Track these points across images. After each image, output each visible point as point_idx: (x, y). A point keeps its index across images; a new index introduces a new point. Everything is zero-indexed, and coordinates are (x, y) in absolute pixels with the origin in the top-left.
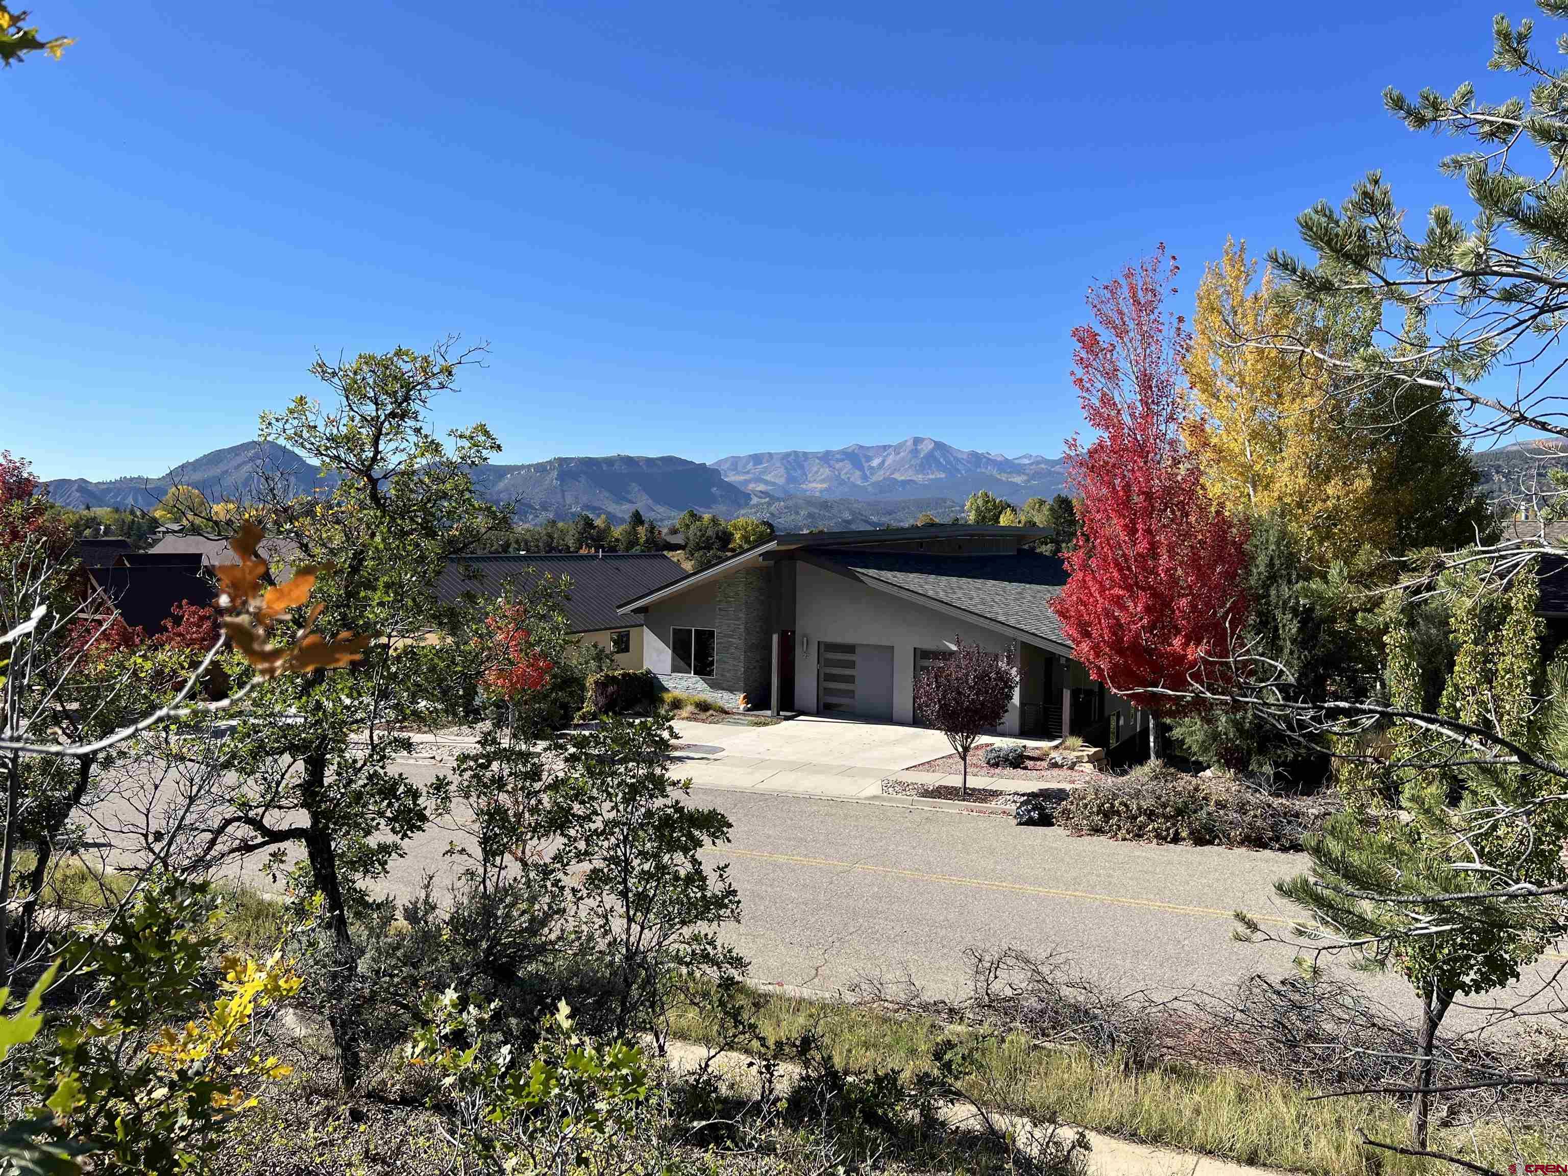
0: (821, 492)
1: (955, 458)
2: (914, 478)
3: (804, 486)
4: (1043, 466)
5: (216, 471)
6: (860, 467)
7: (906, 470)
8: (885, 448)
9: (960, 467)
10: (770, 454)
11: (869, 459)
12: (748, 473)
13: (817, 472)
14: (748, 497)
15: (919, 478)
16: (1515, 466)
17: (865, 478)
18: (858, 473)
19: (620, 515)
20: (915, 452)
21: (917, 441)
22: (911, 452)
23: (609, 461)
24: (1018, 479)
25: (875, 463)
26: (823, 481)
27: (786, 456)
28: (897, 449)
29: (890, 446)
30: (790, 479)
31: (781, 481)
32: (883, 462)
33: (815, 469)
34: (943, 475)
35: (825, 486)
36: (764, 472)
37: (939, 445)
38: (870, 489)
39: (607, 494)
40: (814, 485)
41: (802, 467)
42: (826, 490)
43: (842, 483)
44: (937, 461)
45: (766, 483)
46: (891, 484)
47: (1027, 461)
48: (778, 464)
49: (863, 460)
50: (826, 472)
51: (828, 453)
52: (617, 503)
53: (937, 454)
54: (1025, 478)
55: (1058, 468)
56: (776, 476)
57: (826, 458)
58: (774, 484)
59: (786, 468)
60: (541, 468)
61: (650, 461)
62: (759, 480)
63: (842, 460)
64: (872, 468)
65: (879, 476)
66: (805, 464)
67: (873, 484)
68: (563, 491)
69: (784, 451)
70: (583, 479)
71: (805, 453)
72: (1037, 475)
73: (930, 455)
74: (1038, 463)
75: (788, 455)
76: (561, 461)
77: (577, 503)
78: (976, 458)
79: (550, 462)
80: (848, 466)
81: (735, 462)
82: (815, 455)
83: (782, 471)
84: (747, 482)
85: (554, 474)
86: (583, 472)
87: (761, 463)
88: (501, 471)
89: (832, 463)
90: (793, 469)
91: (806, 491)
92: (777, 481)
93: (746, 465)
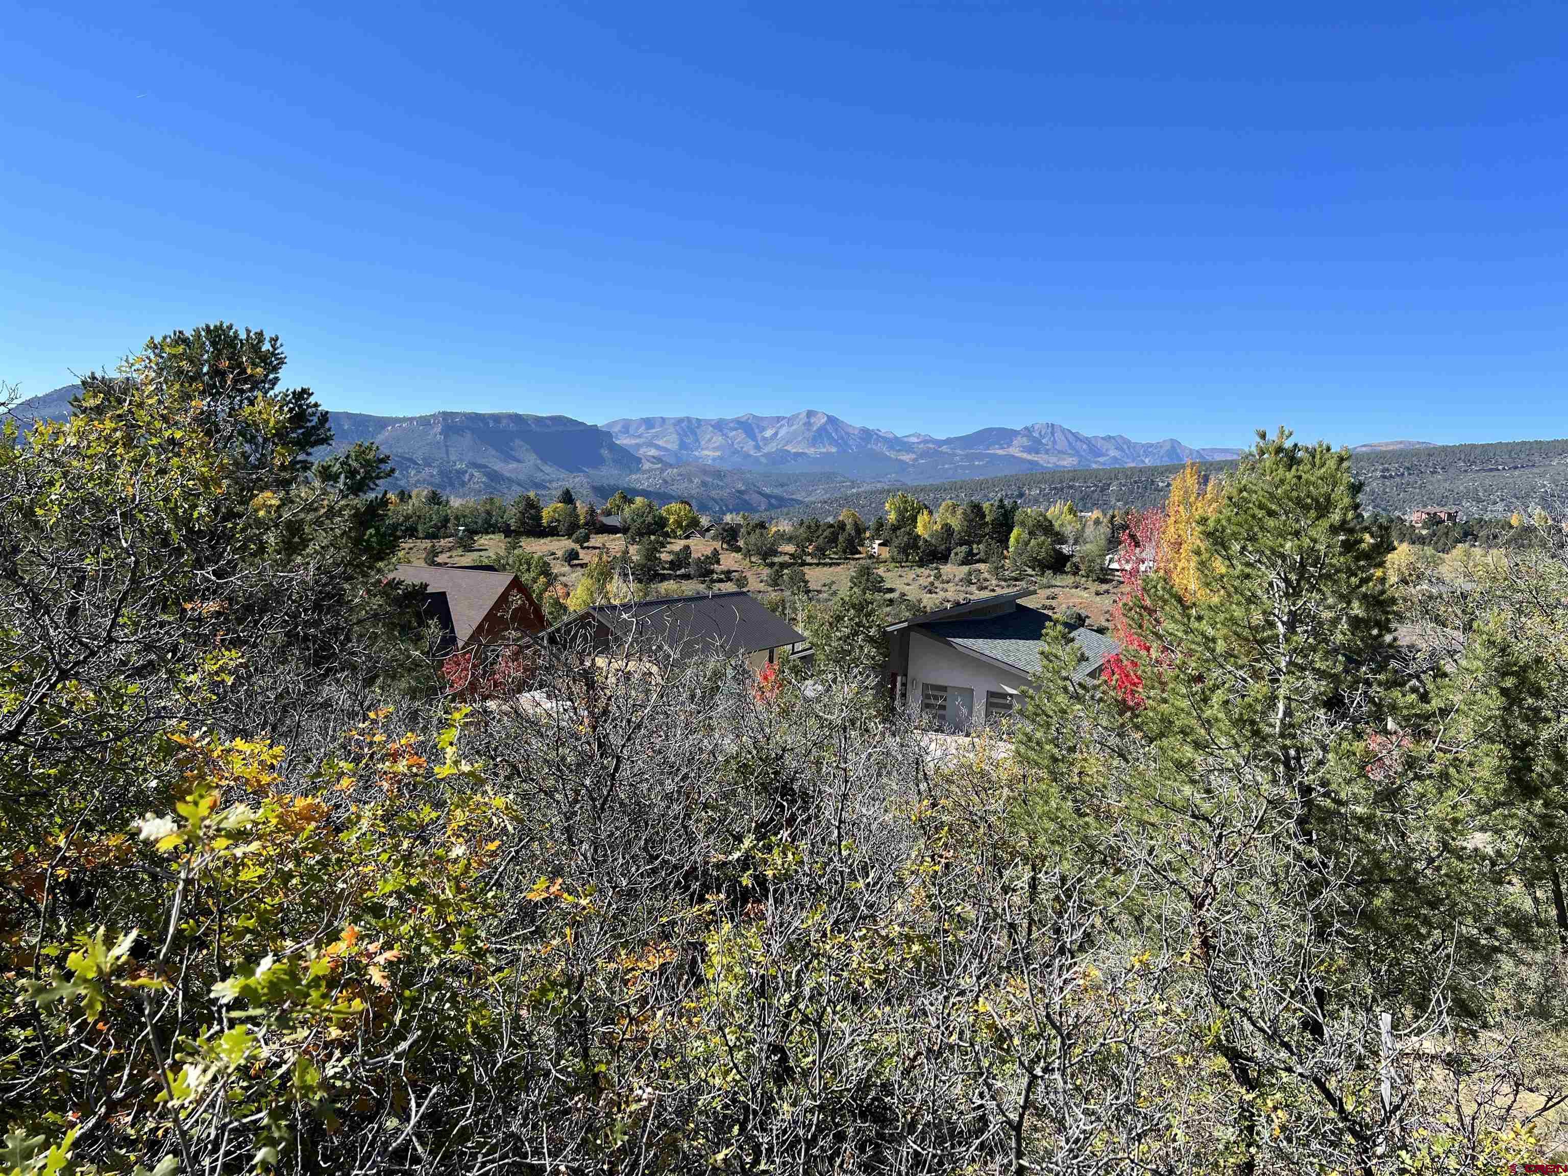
0: (714, 459)
1: (847, 433)
2: (806, 451)
3: (697, 453)
4: (931, 446)
6: (754, 438)
7: (799, 442)
8: (778, 419)
9: (851, 442)
10: (664, 420)
11: (763, 429)
12: (640, 436)
13: (710, 440)
14: (639, 460)
15: (811, 451)
16: (1362, 468)
17: (758, 448)
18: (752, 443)
19: (508, 475)
20: (808, 424)
21: (810, 414)
22: (804, 424)
23: (496, 418)
24: (906, 457)
25: (768, 433)
26: (716, 449)
27: (680, 421)
28: (790, 421)
29: (784, 418)
30: (683, 445)
31: (674, 446)
32: (776, 434)
33: (708, 436)
34: (834, 450)
35: (718, 454)
36: (656, 436)
37: (831, 420)
38: (763, 460)
39: (494, 452)
40: (707, 453)
41: (695, 433)
42: (719, 458)
43: (736, 452)
44: (830, 437)
45: (658, 447)
46: (782, 457)
47: (914, 440)
48: (672, 430)
49: (757, 431)
50: (718, 440)
51: (720, 420)
52: (505, 461)
53: (829, 428)
54: (914, 456)
55: (944, 448)
56: (670, 442)
57: (719, 426)
58: (666, 450)
59: (679, 434)
60: (425, 421)
61: (539, 420)
62: (651, 444)
63: (736, 429)
64: (765, 439)
65: (772, 447)
66: (698, 431)
67: (765, 455)
68: (447, 447)
69: (678, 416)
70: (468, 435)
71: (698, 420)
72: (925, 454)
73: (822, 429)
74: (925, 442)
76: (446, 415)
77: (461, 460)
78: (867, 435)
79: (434, 416)
80: (739, 436)
81: (626, 426)
82: (708, 422)
83: (675, 436)
84: (638, 446)
85: (438, 428)
86: (468, 428)
87: (653, 427)
88: (382, 423)
89: (725, 431)
90: (686, 435)
91: (697, 458)
92: (669, 446)
93: (638, 428)
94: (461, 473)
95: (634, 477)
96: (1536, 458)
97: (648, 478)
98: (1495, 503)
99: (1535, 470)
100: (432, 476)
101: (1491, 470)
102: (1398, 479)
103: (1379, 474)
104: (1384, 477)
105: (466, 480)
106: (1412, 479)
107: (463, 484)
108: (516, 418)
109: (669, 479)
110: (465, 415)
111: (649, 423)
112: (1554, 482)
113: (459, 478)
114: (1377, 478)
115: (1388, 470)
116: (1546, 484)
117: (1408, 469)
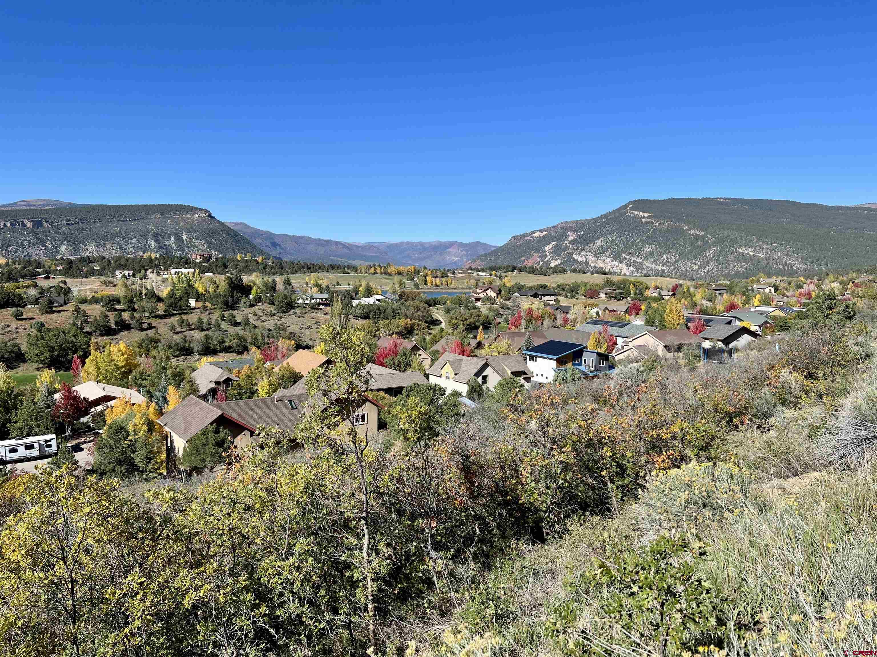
96: (143, 214)
98: (132, 239)
99: (145, 221)
101: (124, 221)
102: (76, 226)
103: (65, 222)
104: (69, 224)
106: (84, 226)
112: (157, 227)
114: (64, 225)
115: (69, 220)
116: (152, 228)
117: (81, 220)
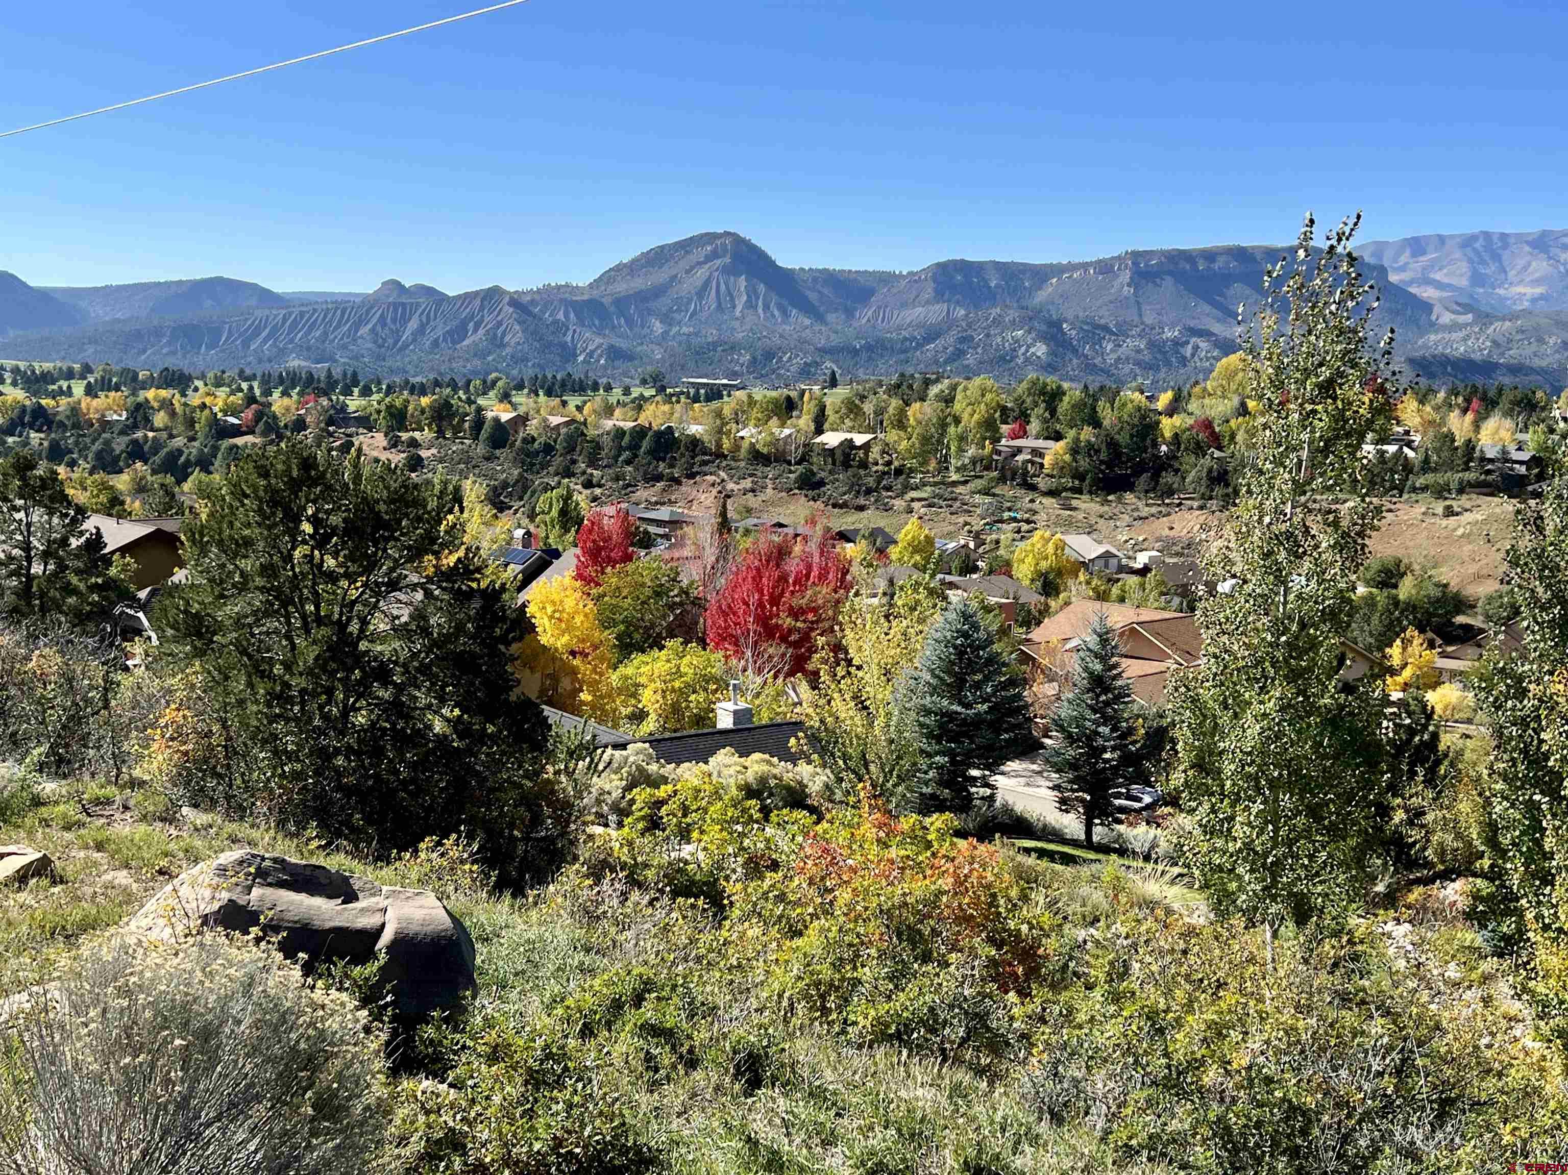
0: (1534, 300)
3: (1501, 291)
5: (660, 276)
10: (1442, 239)
13: (1525, 268)
14: (1427, 307)
23: (1210, 255)
26: (1537, 282)
27: (1468, 242)
30: (1478, 279)
31: (1464, 282)
33: (1521, 263)
35: (1539, 290)
39: (1207, 308)
40: (1520, 289)
41: (1497, 257)
42: (1542, 297)
45: (1439, 285)
48: (1458, 255)
50: (1540, 266)
51: (1544, 234)
52: (1225, 322)
57: (1542, 243)
59: (1470, 261)
60: (1105, 267)
66: (1506, 255)
68: (1138, 303)
69: (1468, 231)
70: (1169, 281)
71: (1504, 236)
75: (1474, 238)
76: (1136, 255)
79: (1119, 258)
83: (1464, 267)
85: (1126, 276)
86: (1170, 273)
87: (1424, 253)
88: (1041, 274)
89: (1554, 251)
90: (1483, 262)
91: (1502, 299)
92: (1454, 281)
93: (1398, 255)
94: (1177, 344)
95: (1433, 337)
97: (1465, 339)
100: (1139, 351)
105: (1188, 355)
107: (1184, 361)
108: (1241, 254)
109: (1502, 340)
110: (1163, 253)
111: (1417, 246)
113: (1177, 352)
